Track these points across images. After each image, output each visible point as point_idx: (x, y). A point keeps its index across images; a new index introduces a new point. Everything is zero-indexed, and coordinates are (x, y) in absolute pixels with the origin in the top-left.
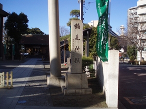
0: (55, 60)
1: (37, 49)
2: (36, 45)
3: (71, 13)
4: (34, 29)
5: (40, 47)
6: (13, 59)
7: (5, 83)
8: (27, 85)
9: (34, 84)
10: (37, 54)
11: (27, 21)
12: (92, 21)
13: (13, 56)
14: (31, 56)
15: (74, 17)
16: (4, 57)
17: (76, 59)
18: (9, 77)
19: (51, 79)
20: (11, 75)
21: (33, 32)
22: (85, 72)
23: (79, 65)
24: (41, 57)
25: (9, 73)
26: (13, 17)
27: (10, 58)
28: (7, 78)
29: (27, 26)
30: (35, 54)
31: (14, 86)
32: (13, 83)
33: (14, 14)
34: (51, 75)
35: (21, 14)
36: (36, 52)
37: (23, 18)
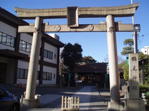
0: (115, 88)
1: (90, 77)
2: (90, 73)
3: (124, 42)
4: (87, 58)
5: (93, 75)
6: (69, 86)
7: (73, 106)
8: (90, 109)
9: (96, 108)
10: (91, 82)
11: (81, 50)
12: (146, 47)
13: (69, 84)
14: (84, 84)
15: (128, 46)
16: (61, 85)
17: (134, 87)
18: (77, 101)
19: (111, 103)
20: (78, 99)
21: (86, 60)
22: (142, 98)
23: (137, 92)
24: (95, 85)
25: (77, 98)
26: (69, 47)
27: (66, 85)
28: (75, 102)
29: (81, 55)
30: (89, 82)
31: (80, 109)
32: (80, 106)
33: (69, 44)
34: (112, 101)
35: (75, 44)
36: (90, 80)
37: (78, 48)
